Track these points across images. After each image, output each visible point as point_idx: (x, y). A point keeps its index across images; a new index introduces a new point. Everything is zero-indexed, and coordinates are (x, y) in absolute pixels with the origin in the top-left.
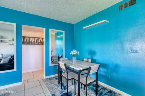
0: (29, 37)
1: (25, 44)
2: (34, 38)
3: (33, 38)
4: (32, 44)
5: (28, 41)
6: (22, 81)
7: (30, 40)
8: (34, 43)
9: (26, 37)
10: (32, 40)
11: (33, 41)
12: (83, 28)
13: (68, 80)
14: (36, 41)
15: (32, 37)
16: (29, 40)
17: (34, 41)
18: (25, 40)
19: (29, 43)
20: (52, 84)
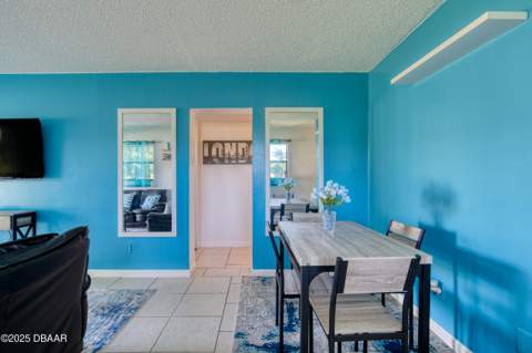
0: (223, 143)
1: (214, 163)
2: (237, 142)
3: (234, 144)
4: (230, 163)
5: (220, 155)
6: (188, 268)
7: (227, 151)
8: (237, 159)
9: (215, 142)
10: (230, 150)
11: (233, 153)
12: (393, 81)
13: (284, 296)
14: (240, 152)
15: (231, 142)
16: (223, 151)
17: (237, 153)
18: (214, 153)
19: (222, 161)
20: (261, 300)
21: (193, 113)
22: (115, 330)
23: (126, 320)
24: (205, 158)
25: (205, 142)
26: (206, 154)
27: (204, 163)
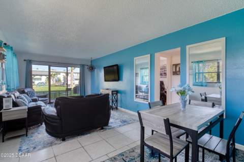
21: (157, 55)
22: (120, 126)
23: (125, 125)
24: (173, 72)
25: (173, 65)
26: (174, 71)
27: (173, 75)
